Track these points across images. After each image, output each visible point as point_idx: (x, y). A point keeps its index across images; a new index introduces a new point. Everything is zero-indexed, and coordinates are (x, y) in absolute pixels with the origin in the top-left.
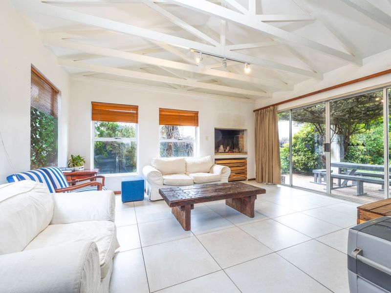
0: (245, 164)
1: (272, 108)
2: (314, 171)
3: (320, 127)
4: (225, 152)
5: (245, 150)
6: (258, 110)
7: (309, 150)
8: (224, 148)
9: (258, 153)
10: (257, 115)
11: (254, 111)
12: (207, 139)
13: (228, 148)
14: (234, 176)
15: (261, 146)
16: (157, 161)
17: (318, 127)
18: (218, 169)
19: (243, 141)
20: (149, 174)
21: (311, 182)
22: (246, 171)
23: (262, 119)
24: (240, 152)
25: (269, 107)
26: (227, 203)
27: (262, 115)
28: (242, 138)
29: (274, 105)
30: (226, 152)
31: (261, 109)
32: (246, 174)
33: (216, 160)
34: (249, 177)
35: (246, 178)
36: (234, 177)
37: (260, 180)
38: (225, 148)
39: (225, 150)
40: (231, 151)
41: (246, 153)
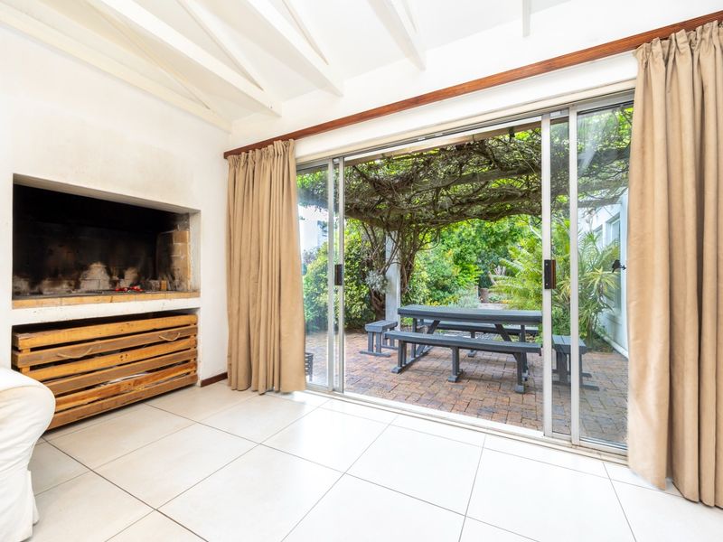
1: (279, 144)
2: (368, 327)
3: (374, 234)
4: (114, 289)
5: (191, 282)
6: (237, 152)
7: (353, 280)
8: (110, 274)
9: (236, 289)
10: (235, 164)
11: (226, 155)
14: (137, 382)
15: (245, 269)
17: (370, 233)
19: (185, 250)
21: (361, 352)
22: (196, 353)
23: (251, 182)
24: (174, 287)
25: (271, 142)
27: (250, 166)
28: (184, 240)
29: (285, 138)
30: (122, 290)
31: (247, 149)
32: (196, 365)
33: (18, 330)
34: (204, 372)
35: (195, 377)
36: (141, 388)
37: (242, 382)
38: (115, 274)
39: (114, 283)
41: (195, 292)
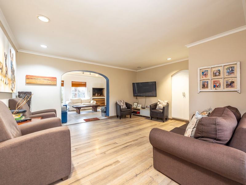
0: (104, 100)
4: (98, 96)
12: (89, 91)
13: (99, 95)
16: (71, 99)
18: (92, 102)
20: (69, 103)
24: (103, 96)
26: (92, 110)
28: (104, 91)
33: (93, 99)
38: (98, 95)
40: (100, 96)
41: (105, 96)
